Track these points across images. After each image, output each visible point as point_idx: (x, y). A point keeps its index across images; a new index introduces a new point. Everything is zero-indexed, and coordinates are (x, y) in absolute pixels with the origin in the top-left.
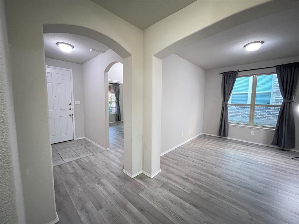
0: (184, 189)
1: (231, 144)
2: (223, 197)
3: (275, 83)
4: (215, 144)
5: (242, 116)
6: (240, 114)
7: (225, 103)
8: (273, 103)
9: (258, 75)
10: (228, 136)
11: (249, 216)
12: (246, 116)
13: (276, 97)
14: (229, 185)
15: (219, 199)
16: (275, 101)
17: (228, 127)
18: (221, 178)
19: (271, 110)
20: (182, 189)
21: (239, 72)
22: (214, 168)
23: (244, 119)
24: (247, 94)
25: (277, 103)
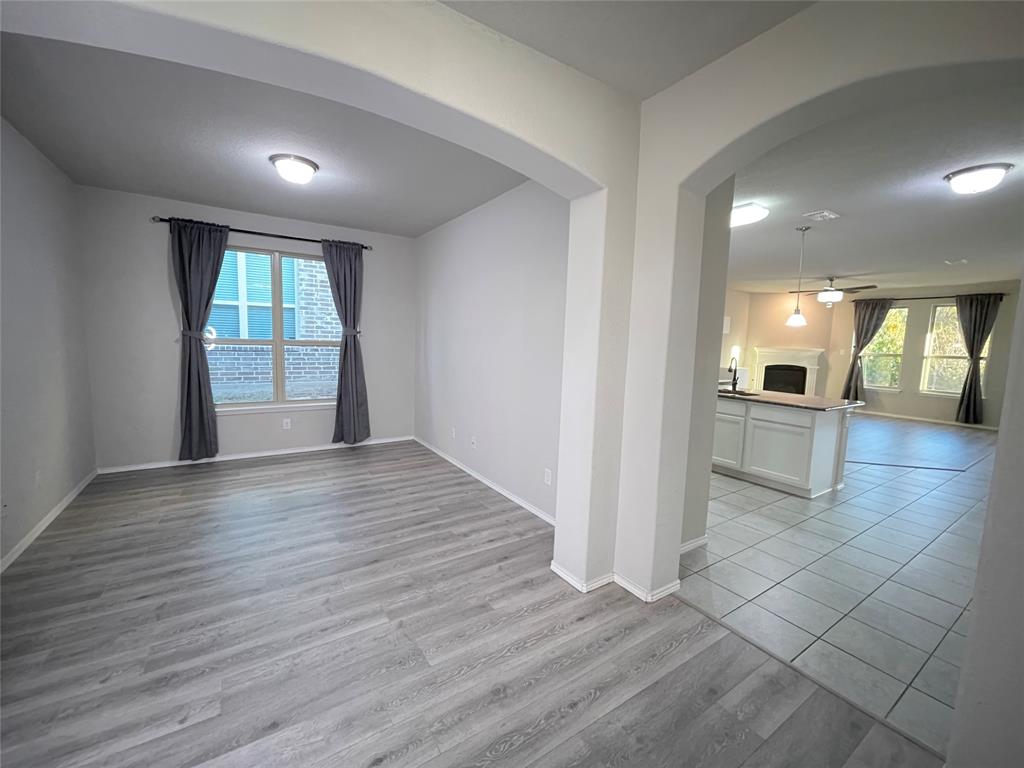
0: (181, 722)
1: (238, 474)
2: (322, 631)
3: (301, 285)
4: (183, 494)
5: (228, 379)
6: (222, 374)
7: (194, 334)
8: (302, 336)
9: (283, 253)
10: (217, 451)
11: (392, 623)
12: (240, 378)
13: (307, 322)
14: (314, 590)
15: (319, 643)
16: (307, 331)
17: (214, 422)
18: (282, 586)
19: (300, 355)
20: (178, 727)
21: (231, 234)
22: (239, 571)
23: (236, 387)
24: (236, 307)
25: (309, 336)
